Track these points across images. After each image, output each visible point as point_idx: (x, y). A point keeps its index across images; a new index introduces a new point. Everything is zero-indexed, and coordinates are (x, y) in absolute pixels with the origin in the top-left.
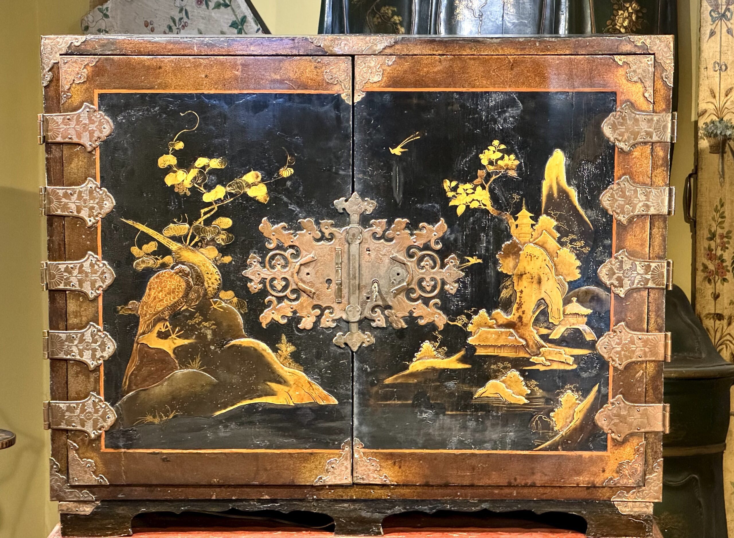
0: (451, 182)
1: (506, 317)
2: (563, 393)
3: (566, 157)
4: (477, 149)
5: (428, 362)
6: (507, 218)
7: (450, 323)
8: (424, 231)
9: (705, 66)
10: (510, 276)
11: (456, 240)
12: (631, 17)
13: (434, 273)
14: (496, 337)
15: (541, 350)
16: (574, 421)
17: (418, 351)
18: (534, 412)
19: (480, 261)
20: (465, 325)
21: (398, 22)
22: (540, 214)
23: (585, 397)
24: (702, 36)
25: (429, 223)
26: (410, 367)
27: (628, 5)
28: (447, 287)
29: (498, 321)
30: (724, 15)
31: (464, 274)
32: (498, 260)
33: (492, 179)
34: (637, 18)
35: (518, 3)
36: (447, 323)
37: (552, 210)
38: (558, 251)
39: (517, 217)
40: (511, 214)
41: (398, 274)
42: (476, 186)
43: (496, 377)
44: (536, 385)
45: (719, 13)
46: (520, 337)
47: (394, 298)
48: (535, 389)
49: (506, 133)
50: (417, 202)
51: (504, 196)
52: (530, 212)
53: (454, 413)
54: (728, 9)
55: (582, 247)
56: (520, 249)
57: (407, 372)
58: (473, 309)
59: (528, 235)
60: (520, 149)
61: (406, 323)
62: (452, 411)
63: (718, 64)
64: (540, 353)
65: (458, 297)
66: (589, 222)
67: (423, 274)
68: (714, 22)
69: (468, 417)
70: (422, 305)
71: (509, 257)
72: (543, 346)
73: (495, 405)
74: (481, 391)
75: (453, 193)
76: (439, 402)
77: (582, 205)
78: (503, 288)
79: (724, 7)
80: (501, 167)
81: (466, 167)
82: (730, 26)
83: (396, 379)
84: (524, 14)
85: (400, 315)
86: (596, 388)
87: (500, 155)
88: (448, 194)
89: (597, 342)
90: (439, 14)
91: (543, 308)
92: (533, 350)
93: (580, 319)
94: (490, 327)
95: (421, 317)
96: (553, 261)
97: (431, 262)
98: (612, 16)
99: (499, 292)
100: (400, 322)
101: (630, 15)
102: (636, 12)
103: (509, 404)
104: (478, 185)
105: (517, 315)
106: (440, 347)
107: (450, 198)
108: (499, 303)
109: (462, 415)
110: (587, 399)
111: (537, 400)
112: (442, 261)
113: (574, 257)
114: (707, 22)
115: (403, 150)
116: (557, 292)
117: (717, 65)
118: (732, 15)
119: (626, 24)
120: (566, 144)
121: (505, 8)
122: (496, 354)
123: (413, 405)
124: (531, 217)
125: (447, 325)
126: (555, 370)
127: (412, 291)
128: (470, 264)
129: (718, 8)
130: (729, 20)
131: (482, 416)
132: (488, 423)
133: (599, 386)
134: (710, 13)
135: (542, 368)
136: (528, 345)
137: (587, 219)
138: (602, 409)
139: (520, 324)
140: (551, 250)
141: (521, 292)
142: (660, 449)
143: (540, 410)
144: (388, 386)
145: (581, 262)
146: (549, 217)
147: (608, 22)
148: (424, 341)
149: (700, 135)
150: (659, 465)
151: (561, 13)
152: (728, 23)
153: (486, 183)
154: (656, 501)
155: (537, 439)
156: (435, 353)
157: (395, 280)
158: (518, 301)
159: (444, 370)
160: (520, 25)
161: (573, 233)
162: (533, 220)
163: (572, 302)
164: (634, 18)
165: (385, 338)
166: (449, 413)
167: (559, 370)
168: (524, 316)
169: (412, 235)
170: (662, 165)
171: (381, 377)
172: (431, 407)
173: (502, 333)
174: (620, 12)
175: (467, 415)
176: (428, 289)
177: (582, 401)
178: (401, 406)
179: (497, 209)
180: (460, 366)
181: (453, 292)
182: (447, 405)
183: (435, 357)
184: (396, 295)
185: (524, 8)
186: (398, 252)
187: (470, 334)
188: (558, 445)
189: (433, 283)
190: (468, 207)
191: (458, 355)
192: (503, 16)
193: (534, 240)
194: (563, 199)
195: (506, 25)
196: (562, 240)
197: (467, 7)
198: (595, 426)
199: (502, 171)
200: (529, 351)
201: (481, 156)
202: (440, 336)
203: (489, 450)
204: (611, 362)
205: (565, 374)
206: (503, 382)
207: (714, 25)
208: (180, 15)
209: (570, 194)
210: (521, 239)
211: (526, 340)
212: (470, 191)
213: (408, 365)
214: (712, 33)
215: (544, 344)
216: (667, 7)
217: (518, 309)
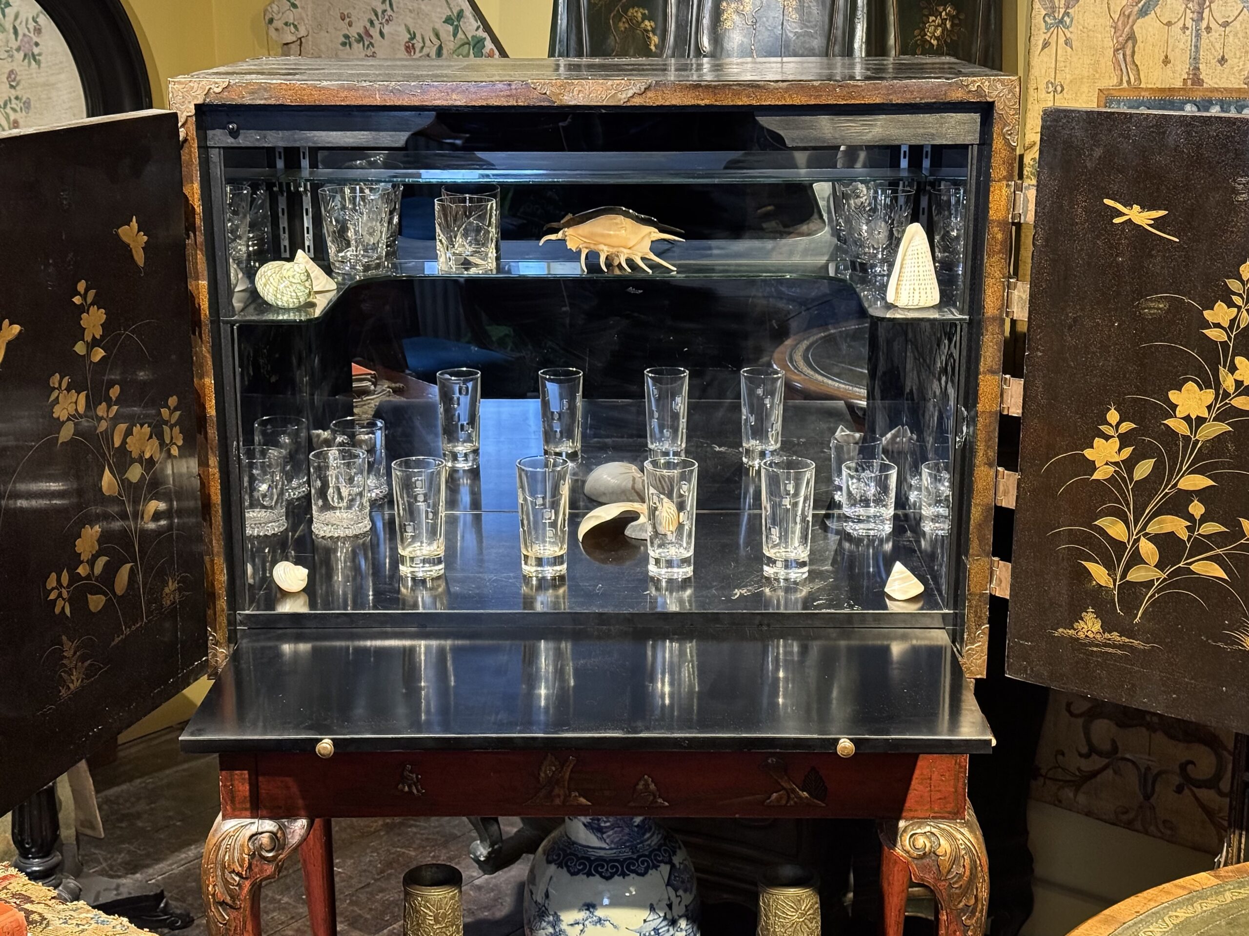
9: (1035, 86)
12: (945, 25)
21: (649, 28)
24: (1032, 47)
27: (941, 9)
30: (1061, 21)
34: (952, 26)
35: (801, 8)
45: (1055, 18)
54: (1067, 14)
63: (1052, 83)
68: (1048, 29)
79: (1062, 11)
82: (1068, 35)
84: (809, 22)
90: (702, 20)
98: (922, 25)
101: (944, 21)
102: (952, 18)
114: (1039, 30)
117: (1050, 85)
118: (1072, 21)
119: (938, 33)
121: (785, 12)
129: (1054, 12)
130: (1068, 28)
134: (1044, 18)
142: (985, 613)
147: (916, 32)
149: (1025, 173)
150: (983, 633)
151: (857, 21)
152: (1066, 31)
154: (978, 677)
160: (804, 36)
164: (948, 26)
170: (1000, 252)
174: (932, 18)
185: (809, 13)
192: (783, 24)
195: (786, 35)
197: (737, 12)
207: (1049, 34)
208: (383, 7)
214: (1046, 45)
216: (989, 11)
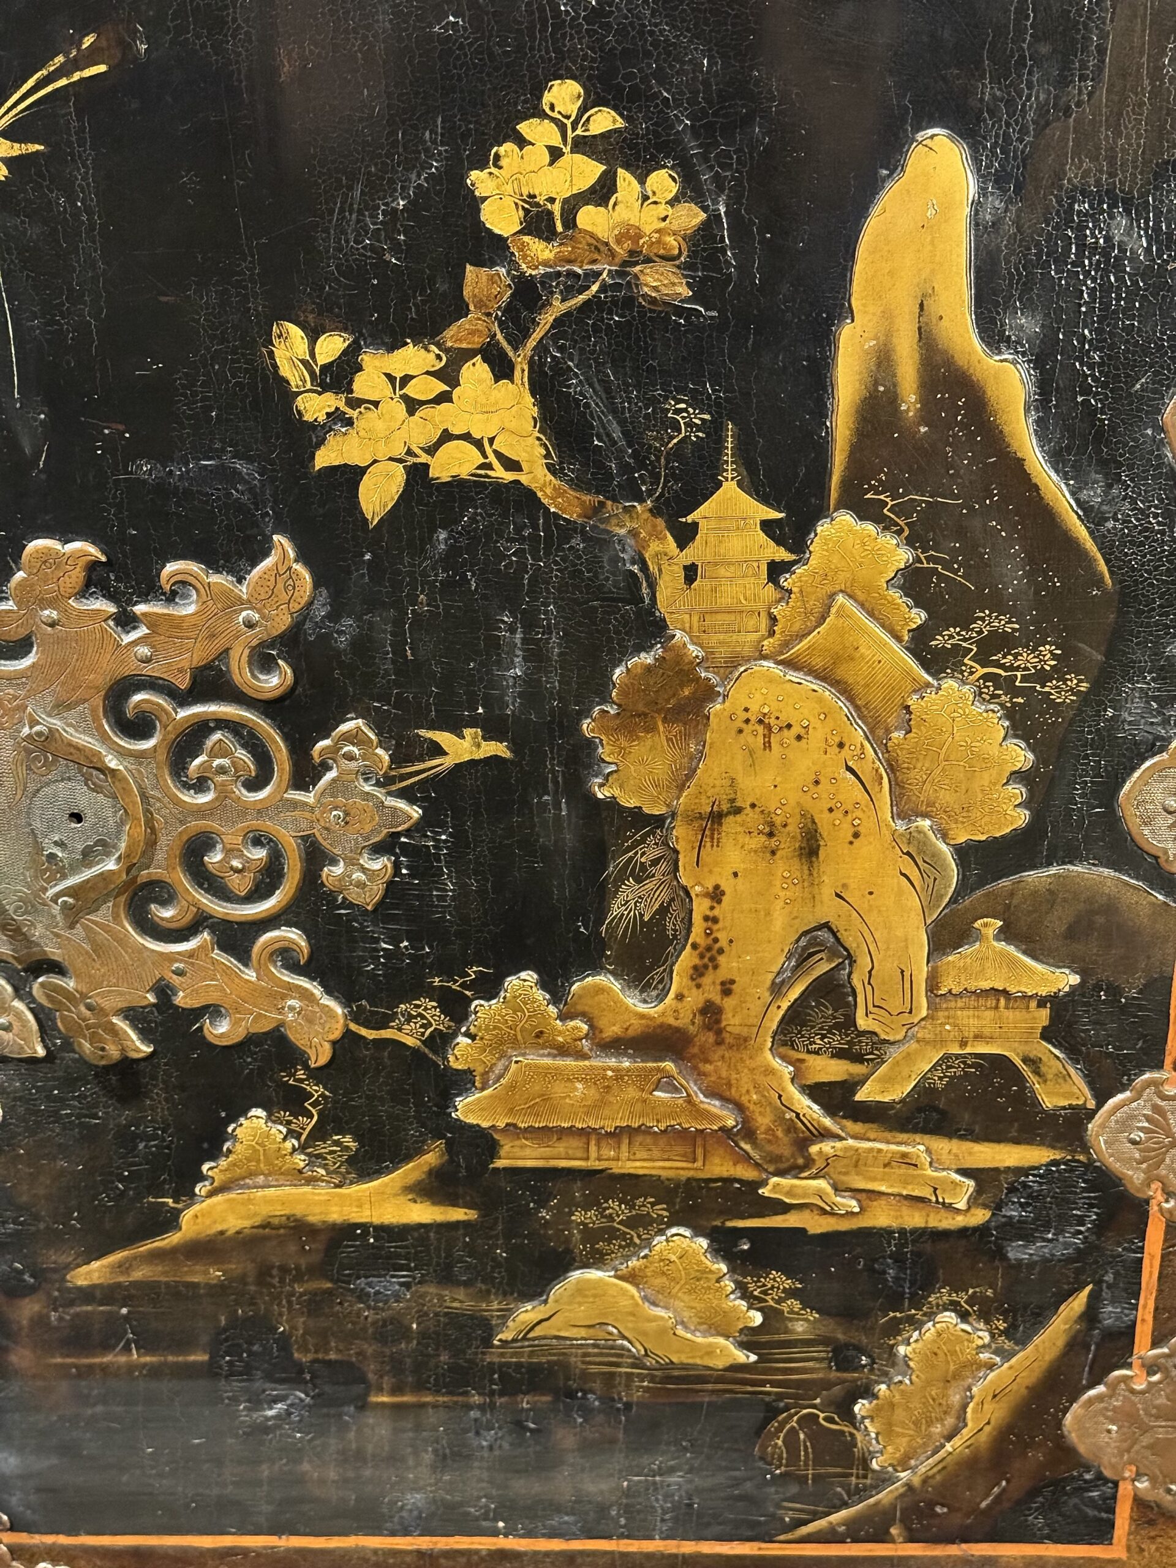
0: (313, 335)
1: (642, 1008)
2: (918, 1325)
3: (982, 177)
4: (451, 135)
5: (268, 1201)
6: (633, 533)
7: (363, 1032)
8: (188, 608)
10: (658, 821)
11: (363, 645)
13: (261, 811)
14: (593, 1093)
15: (814, 1149)
16: (966, 1433)
17: (214, 1153)
18: (780, 1397)
19: (497, 749)
20: (440, 1041)
22: (820, 512)
23: (1023, 1342)
25: (213, 564)
26: (186, 1218)
28: (332, 874)
29: (602, 1023)
31: (416, 812)
32: (590, 745)
33: (547, 319)
36: (348, 1033)
37: (890, 487)
38: (913, 701)
39: (695, 526)
40: (655, 512)
41: (77, 817)
42: (458, 359)
43: (597, 1260)
44: (791, 1293)
46: (710, 1093)
47: (72, 926)
48: (785, 1307)
49: (622, 32)
50: (135, 452)
51: (614, 411)
52: (764, 499)
53: (406, 1399)
55: (1042, 677)
56: (708, 693)
57: (173, 1239)
58: (473, 971)
59: (751, 623)
60: (704, 131)
61: (145, 1034)
62: (396, 1390)
64: (809, 1162)
65: (394, 919)
66: (1089, 544)
67: (200, 812)
69: (474, 1414)
70: (217, 955)
71: (651, 729)
72: (825, 1134)
73: (594, 1369)
74: (527, 1313)
75: (330, 402)
76: (332, 1356)
77: (1056, 459)
78: (621, 879)
80: (598, 246)
81: (396, 248)
83: (123, 1267)
85: (111, 998)
86: (1078, 1303)
87: (589, 171)
88: (300, 402)
89: (1091, 1115)
91: (824, 967)
92: (776, 1150)
93: (1011, 1016)
94: (563, 1051)
95: (213, 1011)
96: (882, 744)
97: (242, 754)
99: (602, 896)
100: (113, 1031)
103: (661, 1368)
104: (466, 355)
105: (695, 999)
106: (319, 1133)
107: (313, 426)
108: (603, 945)
109: (446, 1406)
110: (1030, 1348)
111: (796, 1352)
112: (300, 749)
113: (999, 726)
115: (16, 150)
116: (900, 892)
120: (988, 90)
122: (593, 1164)
123: (211, 1371)
124: (767, 526)
125: (347, 1044)
126: (887, 1232)
127: (163, 893)
128: (447, 762)
131: (538, 1414)
132: (566, 1438)
133: (1094, 1299)
135: (816, 1225)
136: (748, 1132)
137: (1081, 532)
138: (1101, 1389)
139: (711, 1037)
140: (875, 698)
141: (716, 895)
143: (806, 1390)
144: (88, 1294)
145: (1032, 748)
146: (870, 527)
148: (244, 1112)
153: (517, 343)
155: (791, 1500)
156: (300, 1160)
157: (60, 844)
158: (697, 933)
159: (346, 1231)
161: (998, 605)
162: (779, 542)
163: (979, 937)
165: (50, 1098)
166: (385, 1399)
167: (902, 1232)
168: (729, 1003)
169: (126, 621)
171: (54, 1257)
172: (294, 1376)
173: (619, 1074)
175: (469, 1407)
176: (240, 884)
177: (1008, 1356)
178: (155, 1372)
179: (578, 484)
180: (423, 1213)
181: (370, 896)
182: (371, 1370)
183: (299, 1177)
184: (73, 914)
186: (61, 707)
187: (463, 1081)
188: (891, 1522)
189: (260, 854)
190: (417, 474)
191: (411, 1171)
193: (786, 645)
194: (950, 424)
196: (937, 642)
198: (1064, 1452)
199: (605, 268)
200: (755, 1155)
201: (479, 180)
202: (317, 1090)
203: (575, 1537)
204: (1160, 1197)
205: (928, 1247)
206: (632, 1278)
209: (992, 392)
210: (713, 639)
211: (740, 1107)
212: (425, 388)
213: (176, 1214)
215: (827, 1122)
217: (698, 972)
